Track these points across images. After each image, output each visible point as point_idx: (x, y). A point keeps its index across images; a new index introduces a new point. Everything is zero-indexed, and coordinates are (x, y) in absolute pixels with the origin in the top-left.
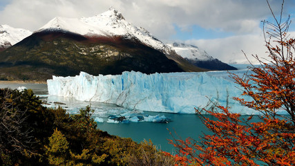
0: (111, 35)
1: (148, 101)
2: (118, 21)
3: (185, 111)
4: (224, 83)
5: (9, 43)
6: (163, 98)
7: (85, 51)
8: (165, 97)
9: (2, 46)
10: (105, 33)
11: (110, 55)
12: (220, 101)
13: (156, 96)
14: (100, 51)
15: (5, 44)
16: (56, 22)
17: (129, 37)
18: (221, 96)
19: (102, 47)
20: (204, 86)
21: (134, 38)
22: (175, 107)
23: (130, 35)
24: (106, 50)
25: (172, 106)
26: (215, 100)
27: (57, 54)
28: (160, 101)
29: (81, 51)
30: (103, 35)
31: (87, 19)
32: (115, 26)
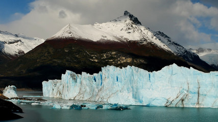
0: (125, 41)
1: (120, 94)
2: (134, 26)
3: (154, 103)
4: (194, 74)
5: (23, 52)
6: (133, 90)
7: (96, 58)
8: (135, 90)
9: (16, 55)
10: (119, 39)
11: (122, 62)
12: (191, 92)
13: (128, 89)
14: (112, 58)
15: (19, 53)
16: (68, 29)
17: (145, 43)
18: (191, 87)
19: (114, 53)
20: (174, 77)
21: (150, 43)
22: (144, 100)
23: (145, 40)
24: (119, 57)
25: (141, 99)
26: (186, 92)
27: (67, 61)
28: (131, 95)
29: (92, 58)
30: (116, 40)
31: (101, 25)
32: (130, 31)
